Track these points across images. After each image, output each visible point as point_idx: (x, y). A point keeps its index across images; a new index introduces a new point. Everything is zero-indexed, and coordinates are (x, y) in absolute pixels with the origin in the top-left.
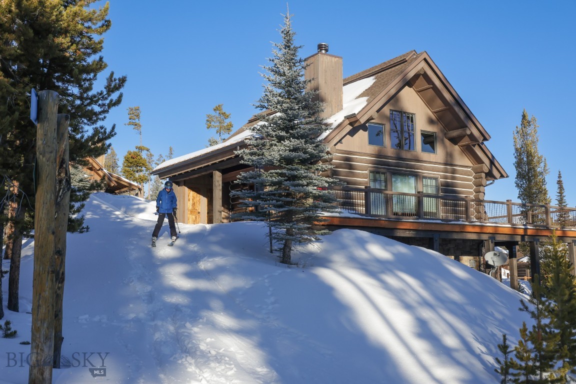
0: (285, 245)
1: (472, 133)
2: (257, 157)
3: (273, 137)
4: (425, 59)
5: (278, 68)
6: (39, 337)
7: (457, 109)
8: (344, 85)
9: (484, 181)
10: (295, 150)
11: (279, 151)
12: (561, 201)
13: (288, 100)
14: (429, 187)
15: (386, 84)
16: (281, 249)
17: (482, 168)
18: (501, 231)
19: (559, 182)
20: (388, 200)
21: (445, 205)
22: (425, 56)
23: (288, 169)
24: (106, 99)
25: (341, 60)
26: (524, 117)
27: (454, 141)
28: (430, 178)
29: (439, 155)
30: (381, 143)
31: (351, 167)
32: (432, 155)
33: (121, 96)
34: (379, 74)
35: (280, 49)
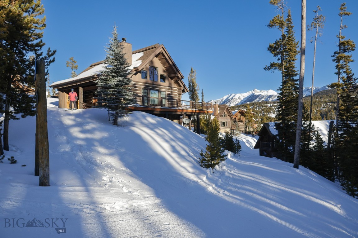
0: (115, 118)
1: (178, 76)
2: (104, 84)
3: (110, 76)
4: (163, 47)
5: (112, 48)
6: (44, 165)
7: (173, 67)
8: (133, 54)
9: (181, 93)
10: (120, 81)
11: (114, 82)
12: (202, 100)
13: (116, 61)
14: (163, 95)
15: (148, 56)
16: (114, 119)
17: (181, 88)
18: (188, 111)
19: (202, 93)
20: (149, 100)
21: (169, 101)
22: (162, 46)
23: (117, 89)
24: (48, 59)
25: (131, 45)
26: (192, 70)
27: (172, 78)
28: (163, 92)
29: (166, 83)
30: (146, 78)
31: (136, 87)
32: (164, 83)
33: (54, 58)
34: (145, 51)
35: (112, 40)
